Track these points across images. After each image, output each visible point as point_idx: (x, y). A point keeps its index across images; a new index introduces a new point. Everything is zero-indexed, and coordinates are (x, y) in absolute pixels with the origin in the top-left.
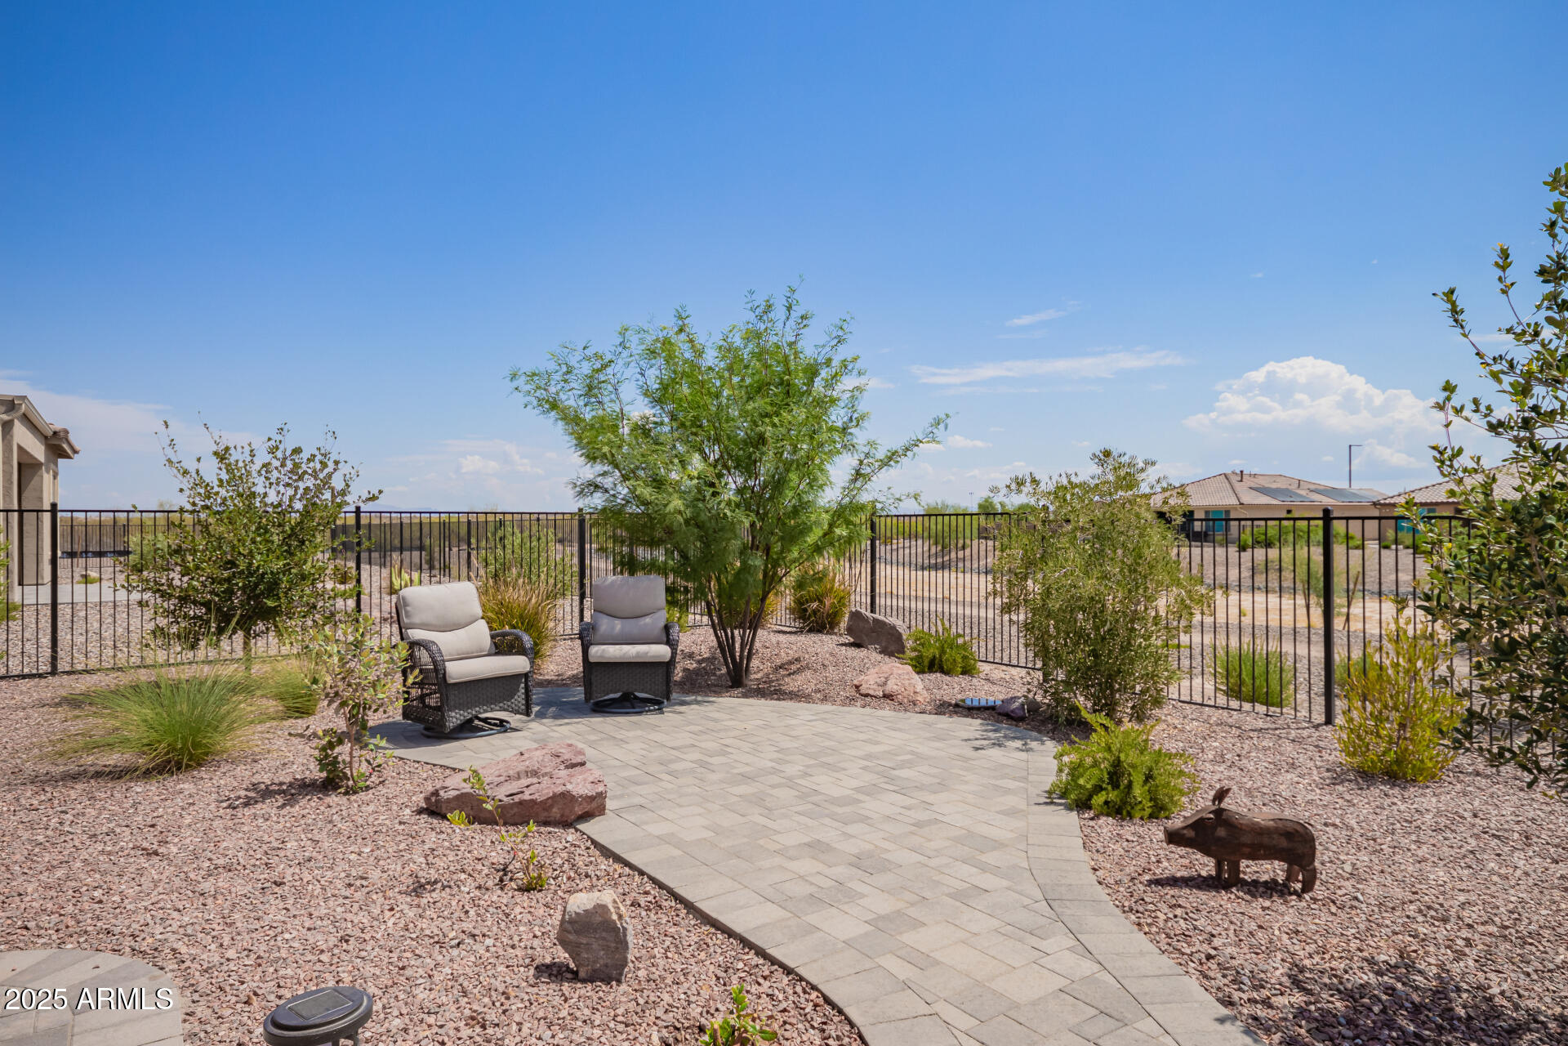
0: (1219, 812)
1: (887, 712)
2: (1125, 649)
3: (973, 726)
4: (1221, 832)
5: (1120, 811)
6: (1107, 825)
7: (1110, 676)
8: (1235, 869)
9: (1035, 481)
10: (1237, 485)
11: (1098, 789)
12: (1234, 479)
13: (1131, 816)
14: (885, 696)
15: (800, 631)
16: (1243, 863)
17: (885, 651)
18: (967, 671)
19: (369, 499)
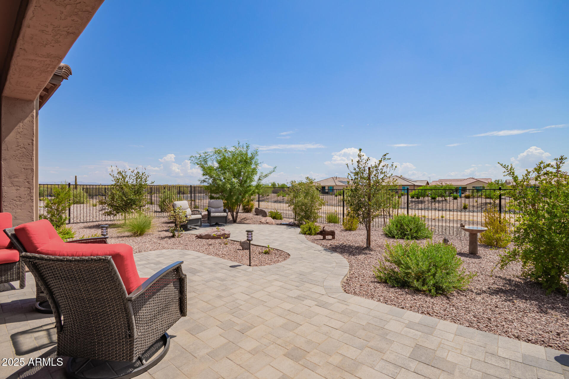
0: (323, 230)
1: (267, 225)
2: (310, 212)
3: (285, 226)
5: (310, 234)
6: (308, 236)
7: (308, 217)
9: (295, 182)
10: (335, 180)
11: (307, 231)
12: (335, 179)
13: (312, 235)
14: (266, 223)
15: (243, 213)
16: (326, 236)
17: (263, 216)
18: (281, 219)
19: (151, 183)
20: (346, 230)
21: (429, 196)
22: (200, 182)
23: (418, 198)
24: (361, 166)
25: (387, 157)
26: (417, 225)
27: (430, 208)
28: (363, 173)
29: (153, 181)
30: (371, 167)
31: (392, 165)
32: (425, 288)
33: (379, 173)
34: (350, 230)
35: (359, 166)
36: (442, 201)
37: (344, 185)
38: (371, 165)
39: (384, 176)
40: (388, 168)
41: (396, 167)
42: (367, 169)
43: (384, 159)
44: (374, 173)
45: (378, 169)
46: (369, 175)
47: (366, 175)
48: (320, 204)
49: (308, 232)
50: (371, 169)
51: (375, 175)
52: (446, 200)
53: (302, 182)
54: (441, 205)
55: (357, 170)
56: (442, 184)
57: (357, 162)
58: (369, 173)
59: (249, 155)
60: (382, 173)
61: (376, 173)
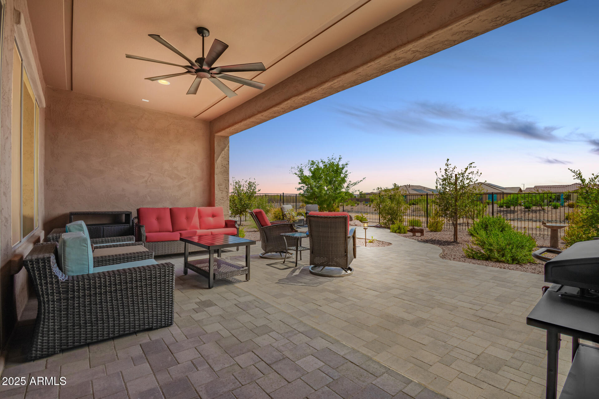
0: (413, 228)
4: (414, 230)
6: (400, 234)
8: (415, 234)
9: (381, 188)
10: (408, 188)
11: (397, 230)
13: (403, 233)
14: (355, 225)
19: (258, 191)
20: (431, 231)
21: (522, 205)
22: (297, 189)
23: (508, 207)
24: (448, 174)
25: (472, 165)
26: (502, 225)
27: (523, 218)
28: (450, 179)
29: (259, 189)
30: (457, 174)
31: (477, 172)
32: (503, 259)
33: (465, 179)
34: (435, 231)
35: (446, 173)
36: (540, 210)
37: (418, 193)
38: (458, 173)
39: (470, 181)
40: (474, 175)
41: (481, 174)
42: (454, 175)
43: (470, 167)
44: (461, 179)
45: (464, 176)
46: (455, 181)
47: (453, 181)
48: (406, 208)
49: (399, 231)
50: (458, 176)
51: (461, 181)
52: (543, 209)
53: (388, 188)
54: (538, 214)
55: (445, 177)
56: (538, 191)
57: (445, 170)
58: (456, 179)
59: (341, 166)
60: (467, 179)
61: (463, 179)
